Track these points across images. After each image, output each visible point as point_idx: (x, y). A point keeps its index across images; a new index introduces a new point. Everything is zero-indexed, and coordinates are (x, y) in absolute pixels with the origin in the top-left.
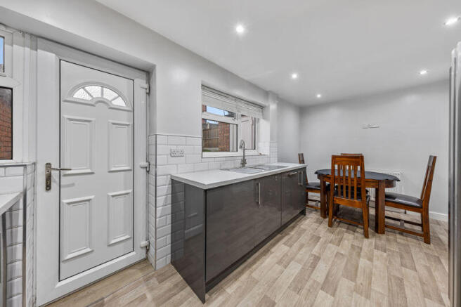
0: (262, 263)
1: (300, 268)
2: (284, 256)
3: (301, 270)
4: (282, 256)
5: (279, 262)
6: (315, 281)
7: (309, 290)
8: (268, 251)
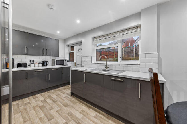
0: (82, 105)
1: (79, 118)
2: (86, 113)
3: (77, 117)
4: (86, 112)
5: (83, 111)
6: (70, 121)
7: (67, 117)
8: (90, 108)
